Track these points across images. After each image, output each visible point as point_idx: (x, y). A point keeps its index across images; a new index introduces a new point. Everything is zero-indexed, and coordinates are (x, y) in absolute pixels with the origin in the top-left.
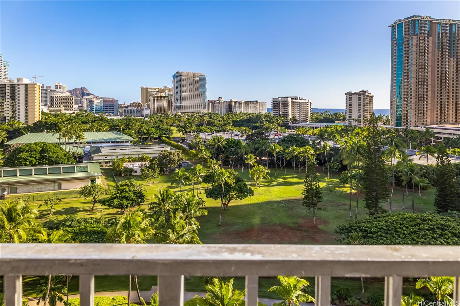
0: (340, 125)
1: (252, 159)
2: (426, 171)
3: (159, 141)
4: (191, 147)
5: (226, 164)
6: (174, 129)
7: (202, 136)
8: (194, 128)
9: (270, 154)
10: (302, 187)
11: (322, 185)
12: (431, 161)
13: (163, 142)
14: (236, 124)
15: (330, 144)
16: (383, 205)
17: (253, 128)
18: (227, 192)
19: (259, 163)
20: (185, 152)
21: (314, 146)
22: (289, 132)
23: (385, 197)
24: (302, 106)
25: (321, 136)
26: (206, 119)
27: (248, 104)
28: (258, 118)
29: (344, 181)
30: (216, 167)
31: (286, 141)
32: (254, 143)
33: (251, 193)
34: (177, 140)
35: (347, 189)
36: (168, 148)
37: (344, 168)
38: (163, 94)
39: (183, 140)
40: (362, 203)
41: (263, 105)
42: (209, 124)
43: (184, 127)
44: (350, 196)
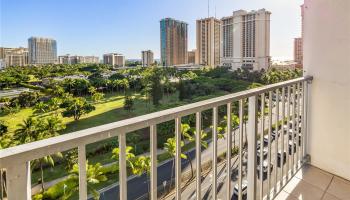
0: (139, 67)
1: (93, 89)
2: (175, 85)
3: (18, 85)
4: (47, 87)
5: (75, 94)
6: (32, 77)
7: (55, 79)
8: (49, 74)
9: (104, 85)
10: (123, 100)
11: (133, 97)
12: (177, 80)
13: (22, 86)
14: (80, 70)
15: (135, 77)
16: (160, 102)
17: (92, 72)
18: (78, 111)
19: (97, 91)
20: (42, 91)
21: (128, 79)
22: (114, 72)
23: (161, 98)
24: (120, 58)
25: (131, 73)
26: (58, 68)
27: (88, 58)
28: (95, 66)
29: (142, 94)
30: (69, 97)
31: (113, 77)
32: (93, 80)
33: (94, 108)
34: (34, 83)
35: (145, 98)
36: (28, 90)
37: (143, 87)
38: (19, 52)
39: (40, 83)
40: (152, 103)
41: (98, 58)
42: (60, 71)
43: (41, 75)
44: (146, 101)
